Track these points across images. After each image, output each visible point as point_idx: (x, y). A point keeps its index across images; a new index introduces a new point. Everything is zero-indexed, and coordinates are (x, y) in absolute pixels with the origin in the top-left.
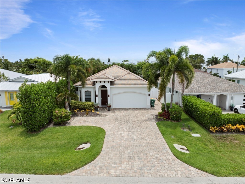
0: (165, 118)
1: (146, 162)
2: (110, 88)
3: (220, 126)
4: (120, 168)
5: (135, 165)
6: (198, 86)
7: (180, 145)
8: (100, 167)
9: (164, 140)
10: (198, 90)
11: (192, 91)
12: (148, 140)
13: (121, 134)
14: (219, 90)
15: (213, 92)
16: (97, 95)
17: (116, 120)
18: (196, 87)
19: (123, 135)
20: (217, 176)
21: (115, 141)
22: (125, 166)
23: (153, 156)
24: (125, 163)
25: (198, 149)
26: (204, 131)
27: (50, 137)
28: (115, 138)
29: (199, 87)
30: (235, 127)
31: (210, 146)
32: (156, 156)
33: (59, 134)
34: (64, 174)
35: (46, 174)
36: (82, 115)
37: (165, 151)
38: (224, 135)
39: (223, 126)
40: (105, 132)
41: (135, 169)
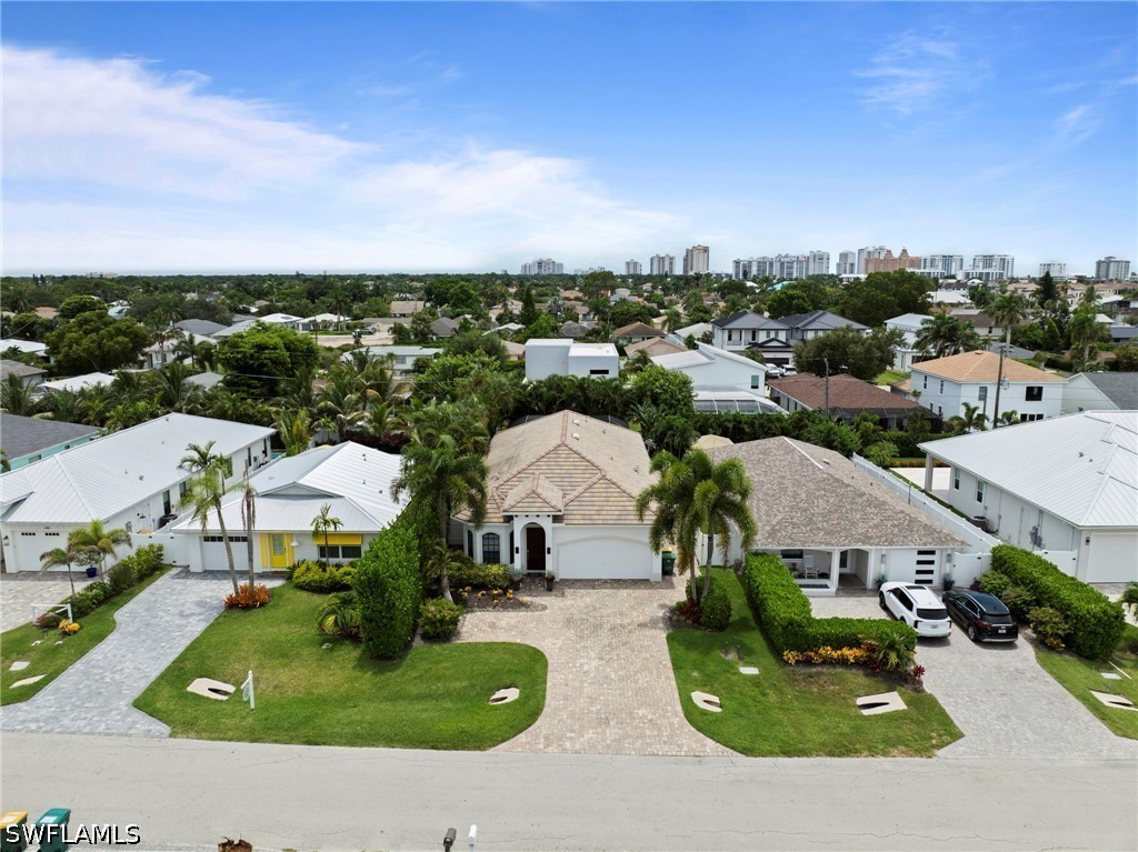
0: (690, 622)
1: (628, 729)
2: (553, 528)
3: (805, 651)
4: (582, 740)
5: (608, 735)
6: (792, 523)
7: (707, 692)
8: (547, 738)
9: (674, 683)
10: (790, 537)
11: (773, 539)
12: (640, 681)
13: (582, 665)
14: (846, 537)
15: (827, 544)
16: (517, 549)
17: (569, 622)
18: (786, 527)
19: (586, 668)
20: (747, 755)
21: (569, 683)
22: (591, 735)
23: (645, 716)
24: (591, 731)
25: (742, 704)
26: (769, 660)
27: (427, 671)
28: (571, 676)
29: (794, 525)
30: (839, 652)
31: (773, 697)
32: (650, 717)
33: (444, 664)
34: (485, 749)
35: (455, 748)
36: (482, 606)
37: (669, 708)
38: (814, 670)
39: (812, 651)
40: (546, 660)
41: (609, 742)
